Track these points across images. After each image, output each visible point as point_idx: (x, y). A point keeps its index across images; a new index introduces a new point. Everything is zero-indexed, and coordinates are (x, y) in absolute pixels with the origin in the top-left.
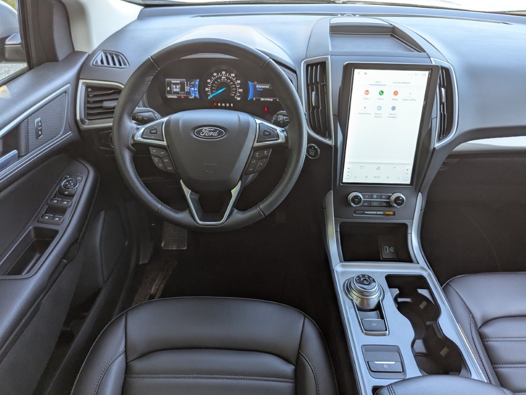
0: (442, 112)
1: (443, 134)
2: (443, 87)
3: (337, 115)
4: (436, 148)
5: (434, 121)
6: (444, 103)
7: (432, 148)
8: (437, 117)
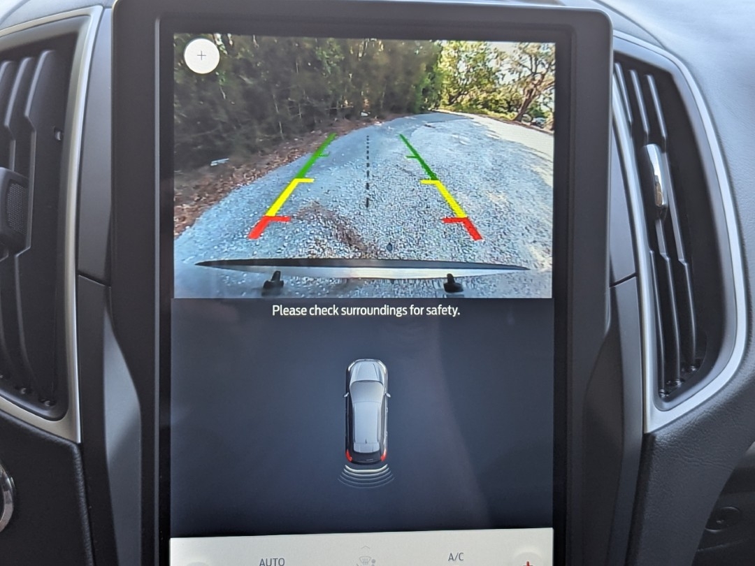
0: (664, 253)
1: (686, 366)
2: (655, 138)
3: (100, 271)
4: (659, 435)
5: (625, 292)
6: (667, 210)
7: (635, 437)
8: (637, 274)
